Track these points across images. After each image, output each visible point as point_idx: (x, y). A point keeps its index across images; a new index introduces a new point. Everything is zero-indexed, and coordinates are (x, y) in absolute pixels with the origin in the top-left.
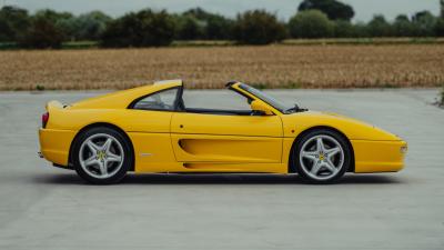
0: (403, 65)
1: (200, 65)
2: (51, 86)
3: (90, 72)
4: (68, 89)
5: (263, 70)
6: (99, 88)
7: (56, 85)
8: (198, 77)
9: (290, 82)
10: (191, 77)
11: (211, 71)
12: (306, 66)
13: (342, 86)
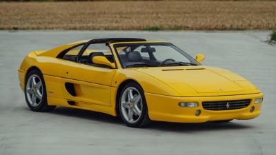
0: (249, 15)
1: (119, 14)
2: (22, 27)
3: (47, 17)
4: (33, 29)
5: (159, 18)
6: (53, 28)
7: (25, 26)
8: (117, 22)
9: (175, 26)
10: (112, 21)
11: (126, 18)
12: (187, 15)
13: (209, 29)
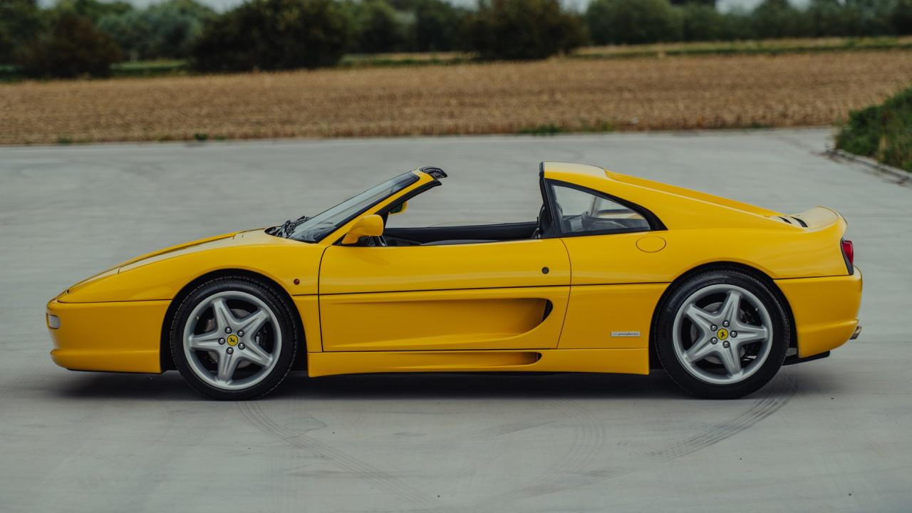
0: (784, 91)
1: (452, 95)
2: (216, 132)
3: (276, 109)
4: (246, 137)
5: (556, 103)
6: (293, 135)
7: (224, 131)
8: (452, 116)
9: (598, 121)
10: (440, 115)
11: (474, 105)
12: (627, 95)
13: (682, 127)
